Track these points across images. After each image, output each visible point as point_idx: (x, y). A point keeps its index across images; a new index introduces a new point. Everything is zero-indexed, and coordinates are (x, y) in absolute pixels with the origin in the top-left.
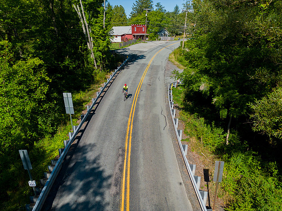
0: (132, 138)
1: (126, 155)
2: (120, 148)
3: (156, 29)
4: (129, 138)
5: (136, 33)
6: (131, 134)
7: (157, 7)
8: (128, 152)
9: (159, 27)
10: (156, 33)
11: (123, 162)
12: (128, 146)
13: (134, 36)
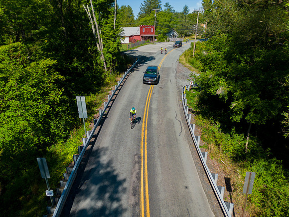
0: (147, 144)
1: (142, 162)
2: (136, 155)
3: (165, 30)
4: (144, 144)
5: (145, 33)
6: (146, 140)
7: (165, 8)
8: (144, 159)
9: (168, 27)
10: (165, 34)
11: (140, 169)
12: (144, 152)
13: (142, 37)
